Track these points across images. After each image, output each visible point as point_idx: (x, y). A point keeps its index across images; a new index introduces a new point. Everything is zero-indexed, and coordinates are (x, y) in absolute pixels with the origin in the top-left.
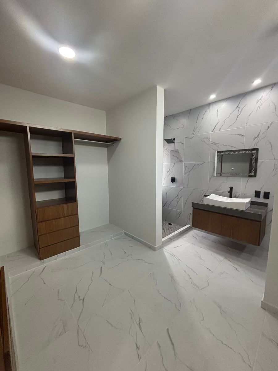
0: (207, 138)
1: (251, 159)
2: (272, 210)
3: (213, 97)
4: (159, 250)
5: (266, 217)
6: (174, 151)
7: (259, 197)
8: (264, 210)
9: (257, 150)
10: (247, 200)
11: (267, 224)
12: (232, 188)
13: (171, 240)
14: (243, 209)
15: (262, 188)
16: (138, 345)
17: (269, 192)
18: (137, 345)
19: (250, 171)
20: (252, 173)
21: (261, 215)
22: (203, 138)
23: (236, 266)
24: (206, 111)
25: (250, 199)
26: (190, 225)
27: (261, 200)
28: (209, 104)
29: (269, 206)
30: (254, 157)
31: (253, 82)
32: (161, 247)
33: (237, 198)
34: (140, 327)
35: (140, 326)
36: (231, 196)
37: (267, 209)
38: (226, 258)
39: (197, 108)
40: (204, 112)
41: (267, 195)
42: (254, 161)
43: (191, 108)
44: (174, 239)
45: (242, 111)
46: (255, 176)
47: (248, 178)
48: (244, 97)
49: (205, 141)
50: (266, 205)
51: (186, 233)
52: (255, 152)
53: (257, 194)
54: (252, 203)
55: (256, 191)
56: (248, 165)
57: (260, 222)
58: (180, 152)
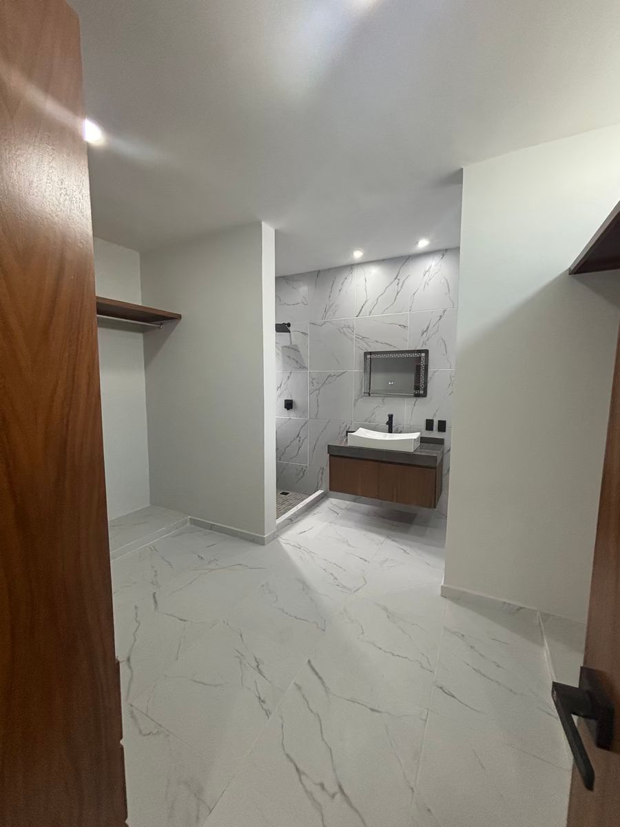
0: (349, 327)
1: (418, 368)
2: (449, 450)
3: (358, 255)
4: (272, 542)
5: (442, 460)
6: (288, 347)
7: (432, 430)
8: (439, 450)
9: (426, 352)
10: (416, 436)
11: (445, 472)
12: (392, 416)
13: (292, 521)
14: (411, 449)
15: (435, 415)
16: (262, 698)
17: (445, 422)
18: (260, 698)
19: (417, 388)
20: (420, 390)
21: (436, 457)
22: (343, 326)
23: (404, 547)
24: (346, 279)
25: (419, 433)
26: (322, 491)
27: (435, 434)
28: (352, 266)
29: (446, 443)
30: (423, 363)
31: (418, 242)
32: (275, 536)
33: (400, 433)
34: (260, 672)
35: (259, 670)
36: (390, 431)
37: (443, 449)
38: (388, 537)
39: (330, 269)
40: (343, 279)
41: (442, 426)
42: (422, 371)
43: (320, 269)
44: (298, 519)
45: (404, 286)
46: (425, 395)
47: (415, 399)
48: (405, 262)
49: (346, 332)
50: (441, 442)
51: (317, 506)
52: (423, 355)
53: (429, 425)
54: (423, 440)
55: (427, 420)
56: (412, 377)
57: (435, 468)
58: (300, 350)
